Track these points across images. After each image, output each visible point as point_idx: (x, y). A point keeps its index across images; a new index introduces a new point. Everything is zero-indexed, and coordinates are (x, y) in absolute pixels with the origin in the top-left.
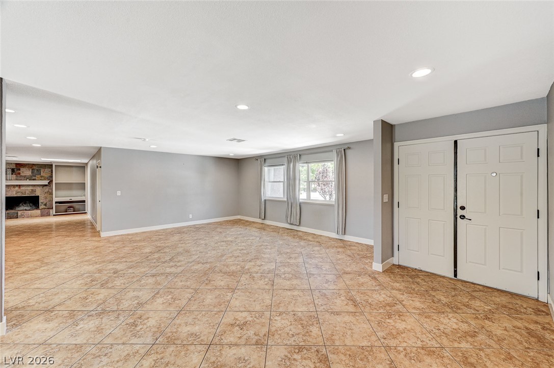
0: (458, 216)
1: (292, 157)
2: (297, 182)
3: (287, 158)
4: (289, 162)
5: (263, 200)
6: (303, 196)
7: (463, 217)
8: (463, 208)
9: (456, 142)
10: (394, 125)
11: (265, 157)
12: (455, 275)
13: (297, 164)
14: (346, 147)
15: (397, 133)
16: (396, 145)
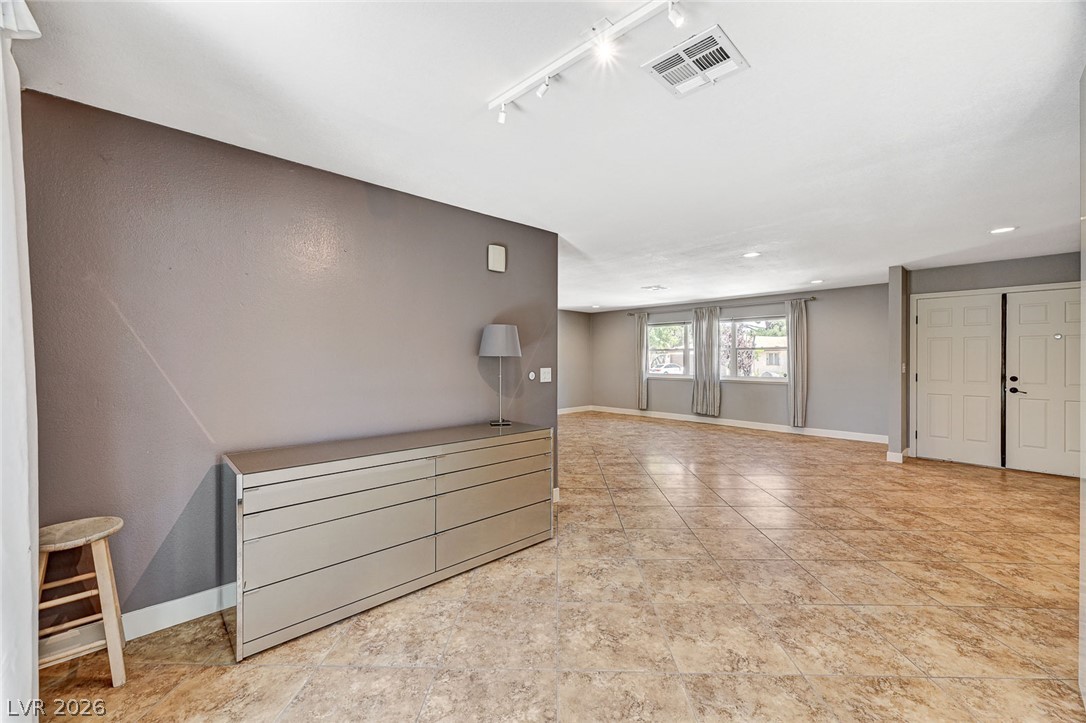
0: (1008, 390)
1: (704, 311)
2: (716, 350)
3: (696, 312)
4: (698, 320)
5: (645, 379)
6: (725, 372)
7: (1014, 390)
8: (1014, 379)
9: (1004, 297)
10: (910, 271)
11: (649, 311)
12: (1003, 464)
13: (716, 323)
14: (809, 297)
15: (914, 283)
16: (914, 297)
